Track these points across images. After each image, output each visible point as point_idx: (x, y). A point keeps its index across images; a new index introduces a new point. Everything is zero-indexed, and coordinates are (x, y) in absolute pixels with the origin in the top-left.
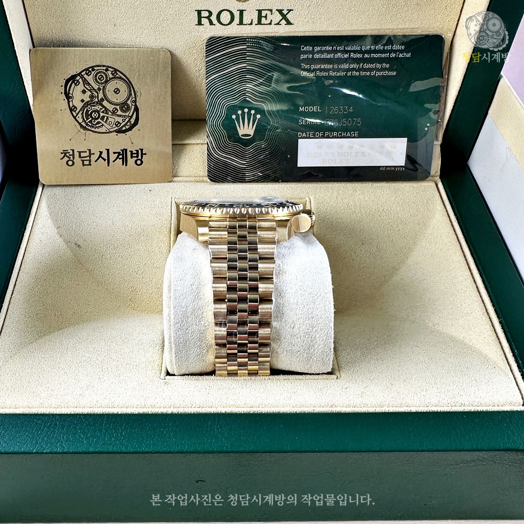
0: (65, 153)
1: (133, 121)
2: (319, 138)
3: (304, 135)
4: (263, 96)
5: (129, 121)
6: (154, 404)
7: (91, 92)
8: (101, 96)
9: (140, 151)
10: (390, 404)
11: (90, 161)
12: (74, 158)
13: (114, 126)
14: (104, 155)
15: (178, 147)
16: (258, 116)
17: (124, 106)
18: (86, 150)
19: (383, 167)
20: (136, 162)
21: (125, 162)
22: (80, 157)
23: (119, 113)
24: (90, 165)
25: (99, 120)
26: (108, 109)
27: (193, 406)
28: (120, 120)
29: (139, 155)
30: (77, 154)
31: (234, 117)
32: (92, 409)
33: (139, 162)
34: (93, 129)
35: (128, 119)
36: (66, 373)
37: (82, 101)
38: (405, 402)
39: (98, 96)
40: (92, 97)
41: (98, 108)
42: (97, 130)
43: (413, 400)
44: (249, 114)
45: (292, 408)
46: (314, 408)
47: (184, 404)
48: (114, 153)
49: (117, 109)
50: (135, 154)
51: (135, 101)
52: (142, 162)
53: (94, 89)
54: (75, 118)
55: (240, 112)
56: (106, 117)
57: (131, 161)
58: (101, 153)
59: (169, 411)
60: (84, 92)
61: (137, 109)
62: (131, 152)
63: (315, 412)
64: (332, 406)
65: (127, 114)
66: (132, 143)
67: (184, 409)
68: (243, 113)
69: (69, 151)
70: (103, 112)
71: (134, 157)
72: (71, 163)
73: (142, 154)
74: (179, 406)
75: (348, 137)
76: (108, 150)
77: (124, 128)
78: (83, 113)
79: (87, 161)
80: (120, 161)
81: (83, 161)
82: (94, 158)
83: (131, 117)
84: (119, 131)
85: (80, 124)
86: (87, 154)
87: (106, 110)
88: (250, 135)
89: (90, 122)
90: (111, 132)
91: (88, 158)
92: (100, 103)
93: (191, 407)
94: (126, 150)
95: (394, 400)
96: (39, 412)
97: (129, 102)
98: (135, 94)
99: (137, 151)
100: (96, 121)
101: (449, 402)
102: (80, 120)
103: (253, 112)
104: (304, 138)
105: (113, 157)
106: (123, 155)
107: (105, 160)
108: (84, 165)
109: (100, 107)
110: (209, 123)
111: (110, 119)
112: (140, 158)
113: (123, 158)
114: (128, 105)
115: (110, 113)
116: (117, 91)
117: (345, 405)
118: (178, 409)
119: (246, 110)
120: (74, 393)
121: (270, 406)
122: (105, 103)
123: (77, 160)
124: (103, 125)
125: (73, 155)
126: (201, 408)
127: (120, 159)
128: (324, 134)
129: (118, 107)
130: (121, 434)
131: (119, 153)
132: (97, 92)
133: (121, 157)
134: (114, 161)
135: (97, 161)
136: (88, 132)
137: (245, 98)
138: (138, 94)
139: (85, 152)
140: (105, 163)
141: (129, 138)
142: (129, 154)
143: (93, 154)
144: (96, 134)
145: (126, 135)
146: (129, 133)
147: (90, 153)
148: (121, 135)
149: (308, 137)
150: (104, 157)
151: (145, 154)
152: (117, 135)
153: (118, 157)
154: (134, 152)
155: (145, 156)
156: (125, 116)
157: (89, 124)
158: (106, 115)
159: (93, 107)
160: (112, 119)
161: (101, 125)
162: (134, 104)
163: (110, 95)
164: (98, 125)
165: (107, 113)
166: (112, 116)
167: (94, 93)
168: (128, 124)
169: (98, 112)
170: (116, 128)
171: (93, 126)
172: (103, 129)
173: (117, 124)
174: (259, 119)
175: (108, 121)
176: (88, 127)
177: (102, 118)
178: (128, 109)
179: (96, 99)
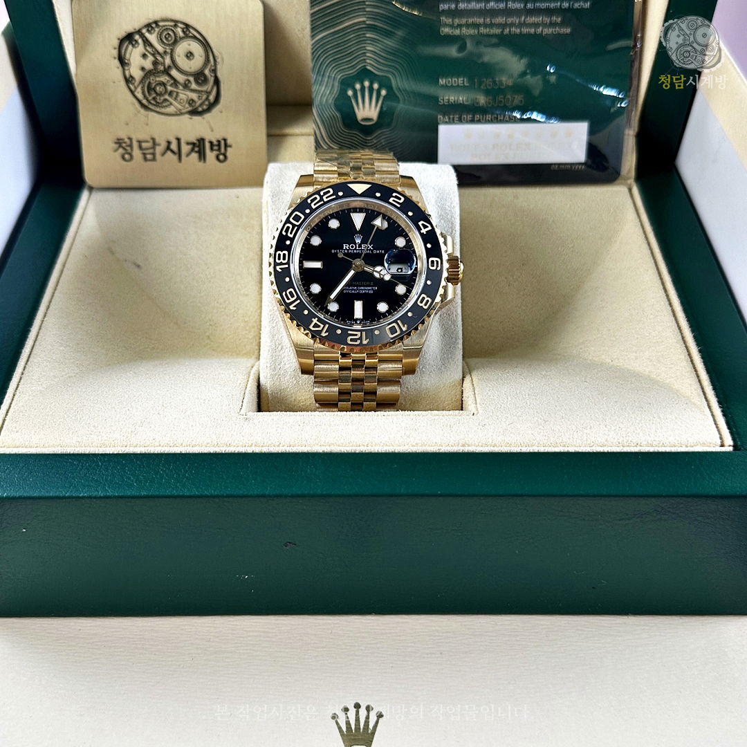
0: (119, 142)
1: (212, 98)
2: (467, 123)
3: (446, 119)
4: (389, 64)
5: (207, 99)
6: (229, 442)
7: (155, 57)
8: (168, 61)
9: (223, 142)
11: (154, 154)
12: (132, 149)
13: (187, 105)
14: (174, 146)
15: (275, 139)
16: (384, 92)
17: (199, 77)
18: (149, 140)
19: (555, 164)
20: (217, 157)
21: (202, 156)
22: (140, 148)
23: (194, 86)
25: (166, 97)
26: (178, 83)
27: (281, 445)
28: (194, 96)
29: (221, 147)
30: (135, 144)
31: (350, 93)
33: (221, 157)
34: (158, 109)
35: (204, 97)
36: (114, 408)
37: (143, 69)
39: (164, 62)
40: (155, 63)
41: (164, 78)
42: (163, 110)
44: (371, 89)
46: (439, 448)
47: (269, 443)
48: (188, 143)
49: (189, 81)
50: (215, 145)
51: (214, 71)
52: (226, 157)
53: (159, 53)
54: (132, 92)
55: (358, 86)
56: (175, 94)
57: (211, 155)
58: (169, 143)
59: (250, 450)
60: (144, 56)
61: (217, 82)
62: (211, 143)
63: (441, 451)
64: (463, 446)
65: (204, 88)
66: (212, 131)
68: (363, 88)
69: (126, 140)
70: (171, 85)
71: (216, 150)
72: (127, 156)
73: (226, 146)
74: (262, 444)
75: (506, 121)
76: (178, 140)
77: (200, 109)
78: (144, 86)
79: (149, 154)
80: (195, 156)
81: (144, 154)
82: (159, 150)
83: (209, 93)
84: (194, 112)
85: (139, 101)
86: (149, 145)
87: (176, 83)
88: (372, 120)
89: (154, 99)
90: (182, 114)
91: (151, 151)
92: (166, 71)
93: (279, 446)
94: (203, 140)
96: (76, 452)
97: (207, 72)
98: (215, 61)
99: (219, 141)
100: (162, 98)
101: (620, 441)
102: (140, 96)
103: (376, 86)
104: (446, 123)
105: (185, 149)
106: (199, 147)
107: (173, 152)
108: (146, 159)
109: (167, 78)
110: (317, 102)
111: (181, 96)
112: (223, 150)
113: (199, 152)
114: (205, 76)
115: (181, 87)
116: (189, 55)
118: (260, 448)
119: (367, 84)
120: (124, 430)
121: (382, 444)
122: (174, 72)
123: (137, 153)
124: (171, 104)
125: (131, 146)
126: (292, 447)
127: (196, 152)
128: (473, 117)
129: (191, 79)
131: (194, 144)
132: (162, 57)
133: (197, 149)
134: (188, 155)
135: (163, 154)
136: (151, 114)
137: (365, 66)
138: (219, 60)
139: (147, 142)
140: (175, 158)
141: (208, 122)
142: (207, 145)
143: (159, 145)
144: (163, 117)
145: (204, 118)
146: (207, 116)
147: (155, 144)
148: (196, 119)
149: (451, 122)
150: (174, 149)
151: (230, 146)
152: (191, 119)
153: (192, 150)
154: (215, 143)
155: (229, 149)
156: (202, 91)
157: (152, 102)
158: (175, 90)
159: (157, 79)
160: (184, 95)
161: (168, 103)
162: (213, 75)
163: (181, 61)
164: (164, 104)
165: (176, 86)
166: (182, 92)
167: (159, 58)
168: (207, 103)
169: (163, 84)
170: (190, 109)
171: (157, 105)
172: (171, 109)
173: (191, 102)
174: (385, 97)
175: (179, 99)
176: (150, 106)
177: (171, 94)
178: (205, 80)
179: (161, 68)
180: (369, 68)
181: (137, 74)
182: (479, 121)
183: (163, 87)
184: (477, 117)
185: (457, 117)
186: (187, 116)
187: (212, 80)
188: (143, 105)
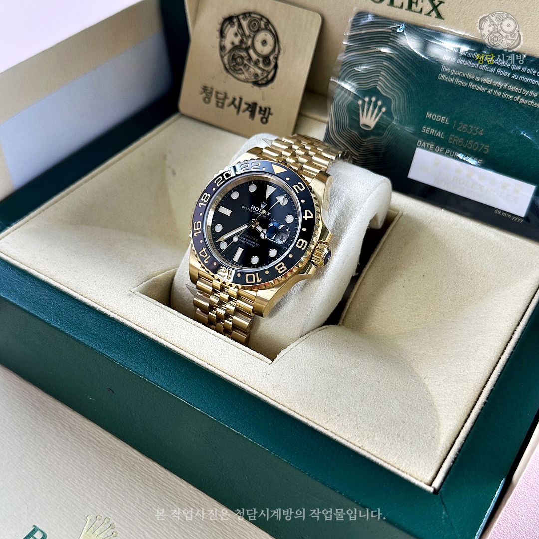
0: (205, 89)
1: (270, 77)
2: (438, 153)
3: (424, 145)
5: (267, 77)
7: (242, 38)
8: (249, 43)
9: (267, 110)
11: (223, 104)
12: (211, 96)
13: (253, 77)
14: (237, 103)
16: (384, 109)
17: (266, 59)
19: (499, 210)
20: (261, 119)
21: (252, 115)
22: (216, 97)
23: (261, 65)
25: (241, 67)
26: (252, 60)
28: (259, 72)
29: (266, 113)
30: (214, 93)
33: (264, 120)
34: (234, 74)
35: (265, 75)
37: (232, 43)
39: (246, 42)
40: (241, 42)
41: (244, 54)
42: (237, 76)
44: (375, 105)
48: (246, 104)
49: (259, 62)
50: (263, 111)
51: (277, 59)
52: (267, 121)
53: (245, 35)
54: (222, 57)
55: (367, 99)
56: (247, 67)
57: (258, 116)
58: (234, 99)
60: (235, 35)
62: (260, 108)
65: (266, 69)
66: (263, 100)
68: (370, 101)
69: (209, 89)
70: (246, 60)
71: (262, 114)
72: (207, 100)
73: (269, 113)
76: (241, 99)
77: (260, 83)
78: (230, 55)
79: (220, 103)
80: (247, 113)
81: (217, 102)
82: (227, 102)
83: (269, 73)
84: (256, 83)
85: (224, 65)
86: (222, 96)
87: (250, 59)
88: (370, 127)
89: (234, 66)
90: (247, 82)
91: (222, 101)
92: (246, 50)
94: (256, 104)
97: (272, 58)
98: (279, 52)
99: (265, 109)
100: (239, 67)
102: (226, 61)
103: (380, 103)
104: (423, 148)
105: (243, 106)
106: (252, 108)
108: (217, 106)
109: (246, 55)
110: (335, 102)
111: (251, 70)
112: (266, 115)
113: (251, 111)
114: (270, 60)
115: (252, 64)
116: (264, 43)
119: (374, 99)
122: (251, 52)
123: (213, 99)
124: (243, 73)
125: (211, 93)
127: (249, 111)
128: (444, 151)
129: (260, 60)
131: (249, 105)
132: (246, 39)
133: (250, 109)
134: (244, 111)
135: (229, 105)
136: (229, 76)
137: (377, 86)
138: (282, 52)
139: (221, 94)
140: (235, 110)
141: (263, 93)
142: (258, 109)
143: (228, 99)
144: (235, 80)
145: (260, 90)
146: (263, 89)
147: (225, 97)
148: (256, 88)
149: (427, 148)
150: (236, 104)
151: (272, 114)
152: (252, 87)
153: (247, 109)
154: (263, 109)
155: (270, 116)
156: (265, 70)
157: (232, 68)
158: (249, 65)
159: (240, 53)
160: (253, 70)
161: (241, 72)
162: (275, 61)
164: (239, 72)
165: (249, 62)
166: (253, 67)
167: (244, 39)
168: (265, 79)
169: (242, 58)
170: (254, 80)
171: (235, 71)
172: (242, 77)
173: (256, 75)
174: (384, 113)
175: (249, 71)
176: (230, 71)
177: (245, 65)
178: (269, 64)
179: (244, 46)
180: (378, 87)
181: (228, 47)
182: (448, 155)
183: (240, 60)
184: (448, 151)
185: (432, 146)
186: (250, 85)
187: (273, 64)
188: (226, 68)
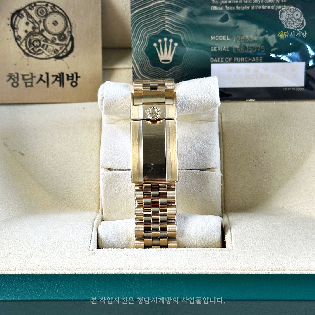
0: (10, 76)
1: (69, 48)
2: (229, 62)
3: (216, 60)
4: (180, 27)
5: (66, 49)
7: (34, 24)
8: (42, 27)
9: (75, 75)
10: (270, 268)
11: (32, 83)
12: (18, 80)
13: (53, 53)
14: (44, 78)
15: (108, 71)
16: (176, 44)
17: (61, 36)
19: (285, 87)
20: (71, 84)
21: (62, 83)
22: (23, 79)
23: (58, 41)
24: (32, 86)
25: (40, 48)
26: (48, 39)
27: (114, 269)
28: (58, 47)
29: (74, 78)
30: (20, 77)
31: (155, 45)
32: (35, 271)
33: (74, 84)
34: (35, 56)
35: (64, 47)
37: (26, 31)
38: (282, 267)
39: (39, 27)
40: (34, 28)
41: (39, 37)
42: (38, 56)
43: (288, 266)
44: (168, 43)
45: (192, 271)
46: (209, 271)
47: (107, 268)
48: (53, 76)
49: (55, 39)
50: (70, 77)
51: (71, 32)
52: (77, 84)
53: (36, 22)
54: (19, 45)
56: (46, 46)
57: (67, 83)
58: (41, 76)
59: (96, 272)
60: (27, 24)
61: (72, 39)
62: (68, 75)
63: (210, 273)
64: (223, 270)
65: (64, 43)
66: (68, 68)
67: (107, 271)
68: (163, 42)
69: (15, 74)
70: (43, 41)
71: (70, 79)
72: (15, 84)
73: (77, 77)
74: (103, 269)
75: (254, 62)
76: (47, 74)
77: (61, 55)
78: (26, 41)
79: (29, 83)
80: (57, 83)
81: (26, 83)
82: (35, 80)
83: (67, 45)
84: (57, 57)
85: (23, 51)
86: (30, 77)
87: (46, 40)
88: (169, 61)
89: (33, 49)
90: (50, 58)
91: (30, 81)
92: (41, 33)
94: (63, 74)
95: (273, 265)
97: (66, 33)
98: (71, 26)
99: (73, 74)
100: (38, 49)
102: (24, 48)
103: (171, 41)
104: (216, 62)
105: (52, 79)
106: (60, 78)
107: (44, 82)
108: (27, 86)
109: (41, 37)
110: (134, 50)
111: (49, 47)
112: (75, 80)
113: (60, 81)
114: (65, 35)
115: (49, 42)
116: (55, 23)
117: (234, 269)
119: (165, 39)
120: (21, 260)
121: (175, 269)
122: (45, 33)
123: (21, 82)
124: (43, 52)
125: (17, 78)
126: (120, 271)
127: (58, 81)
128: (233, 59)
129: (56, 37)
130: (57, 288)
131: (57, 76)
132: (38, 24)
133: (58, 79)
134: (53, 83)
135: (37, 83)
136: (31, 58)
137: (165, 29)
138: (73, 26)
139: (28, 75)
140: (45, 85)
141: (66, 63)
142: (65, 77)
143: (35, 77)
144: (38, 60)
145: (63, 60)
146: (65, 59)
147: (32, 76)
148: (59, 61)
149: (219, 62)
150: (44, 79)
151: (80, 77)
152: (55, 61)
153: (56, 80)
154: (70, 75)
155: (79, 79)
156: (62, 44)
157: (32, 51)
158: (46, 44)
159: (35, 37)
160: (52, 47)
161: (41, 52)
162: (70, 34)
163: (50, 27)
164: (39, 52)
165: (47, 42)
166: (51, 45)
167: (37, 25)
168: (65, 51)
169: (39, 41)
170: (55, 55)
171: (35, 53)
172: (43, 56)
173: (56, 51)
174: (176, 47)
175: (48, 49)
176: (30, 54)
177: (43, 46)
178: (65, 38)
179: (37, 31)
180: (167, 30)
181: (23, 35)
182: (236, 62)
183: (38, 42)
184: (235, 59)
186: (53, 59)
187: (69, 37)
188: (25, 53)
